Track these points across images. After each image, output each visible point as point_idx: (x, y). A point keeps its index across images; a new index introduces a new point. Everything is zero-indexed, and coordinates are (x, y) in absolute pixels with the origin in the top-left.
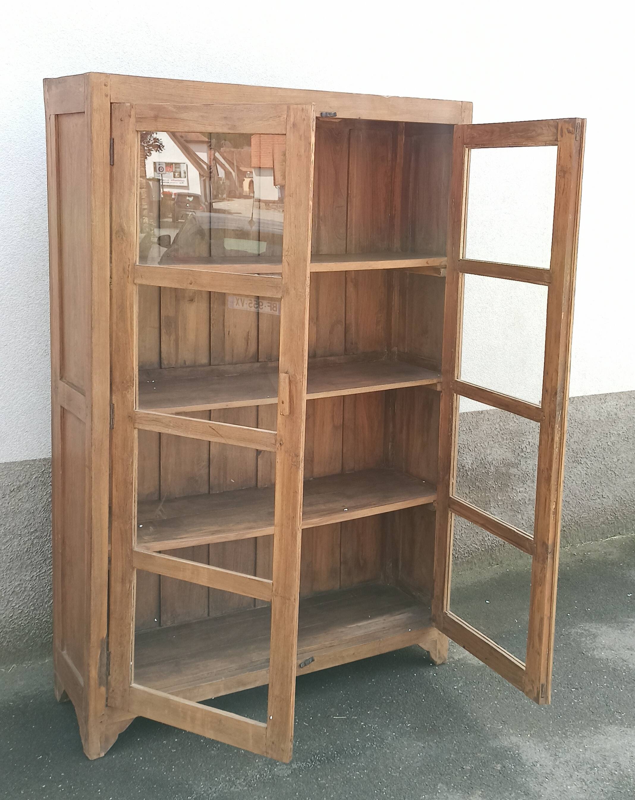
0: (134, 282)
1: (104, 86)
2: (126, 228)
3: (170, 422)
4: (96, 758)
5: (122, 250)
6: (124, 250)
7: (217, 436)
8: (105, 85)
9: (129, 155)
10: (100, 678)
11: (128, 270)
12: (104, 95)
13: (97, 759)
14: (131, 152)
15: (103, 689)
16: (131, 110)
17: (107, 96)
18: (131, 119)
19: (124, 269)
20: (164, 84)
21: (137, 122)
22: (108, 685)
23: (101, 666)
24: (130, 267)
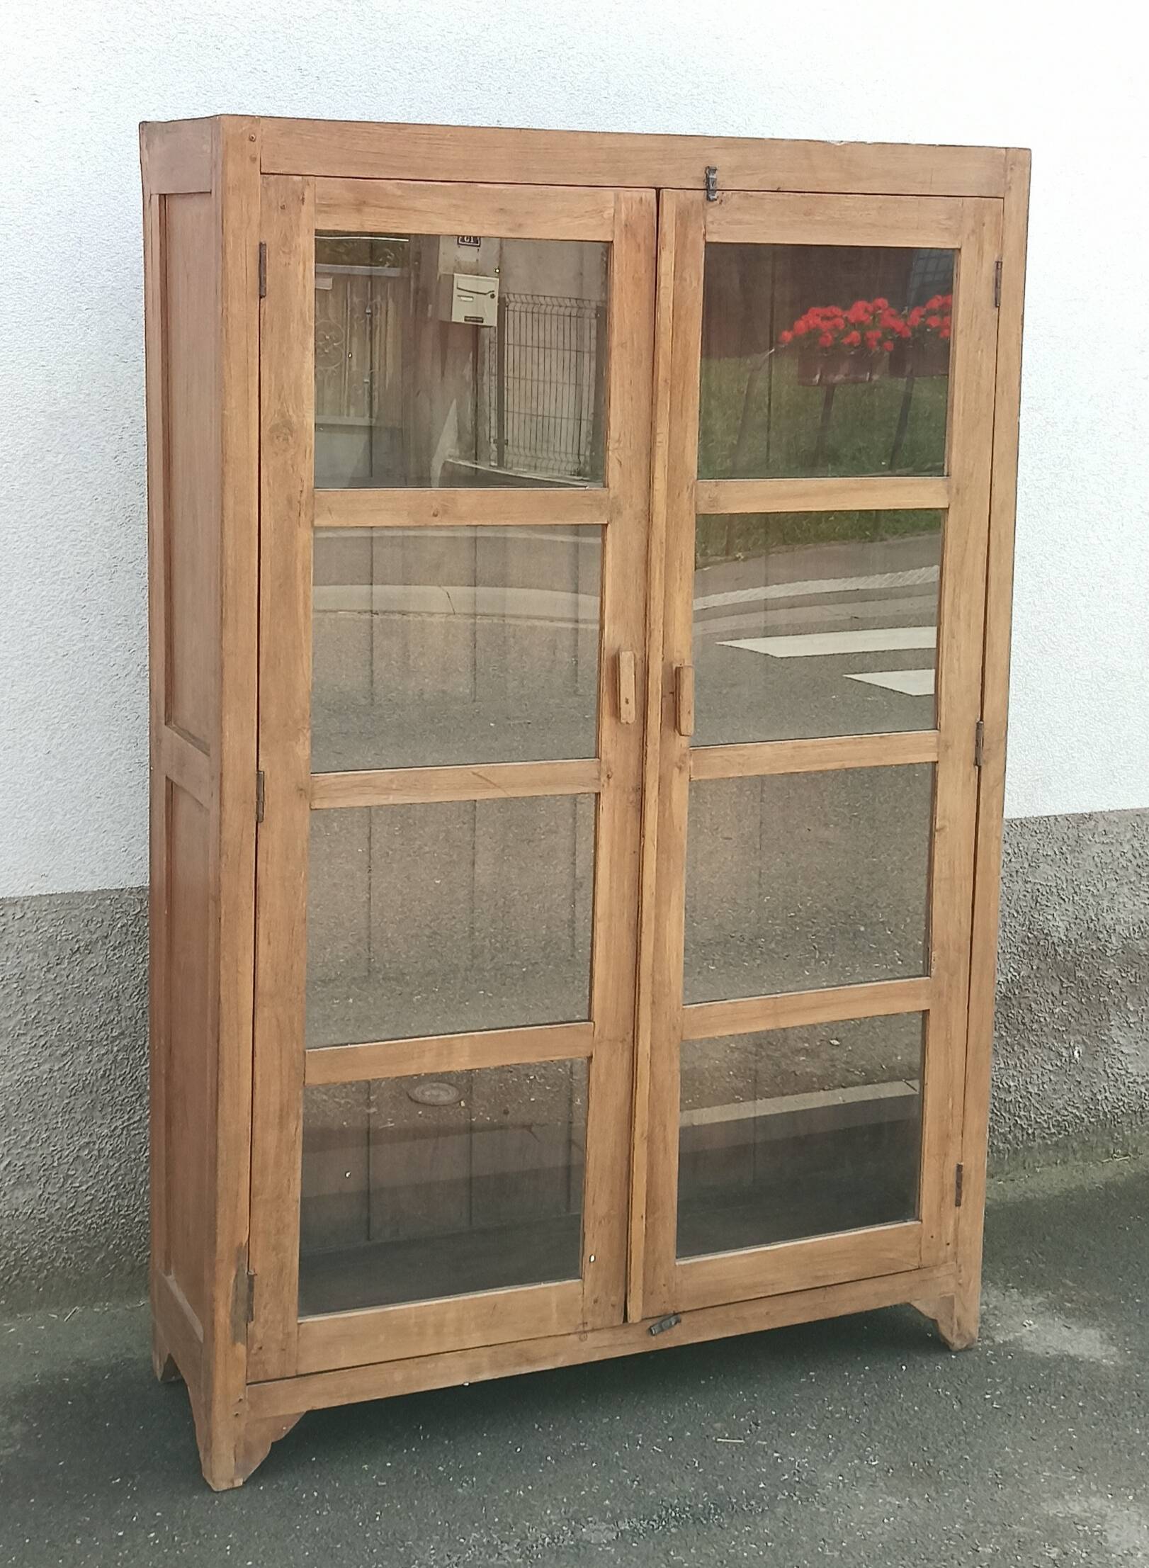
0: (312, 522)
1: (247, 141)
2: (294, 419)
3: (391, 781)
4: (225, 1488)
5: (286, 462)
6: (289, 462)
7: (489, 788)
8: (251, 139)
9: (300, 277)
10: (234, 1324)
11: (299, 502)
12: (248, 159)
13: (228, 1490)
14: (304, 271)
15: (241, 1349)
16: (303, 188)
17: (254, 160)
18: (304, 208)
19: (290, 501)
20: (369, 133)
21: (319, 212)
22: (248, 1339)
23: (236, 1300)
24: (304, 495)
